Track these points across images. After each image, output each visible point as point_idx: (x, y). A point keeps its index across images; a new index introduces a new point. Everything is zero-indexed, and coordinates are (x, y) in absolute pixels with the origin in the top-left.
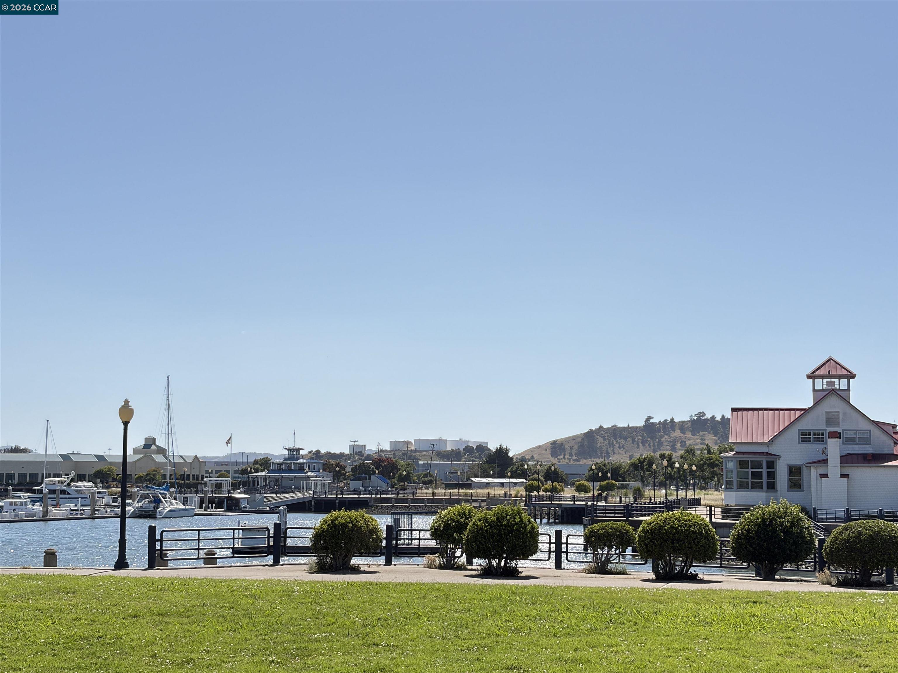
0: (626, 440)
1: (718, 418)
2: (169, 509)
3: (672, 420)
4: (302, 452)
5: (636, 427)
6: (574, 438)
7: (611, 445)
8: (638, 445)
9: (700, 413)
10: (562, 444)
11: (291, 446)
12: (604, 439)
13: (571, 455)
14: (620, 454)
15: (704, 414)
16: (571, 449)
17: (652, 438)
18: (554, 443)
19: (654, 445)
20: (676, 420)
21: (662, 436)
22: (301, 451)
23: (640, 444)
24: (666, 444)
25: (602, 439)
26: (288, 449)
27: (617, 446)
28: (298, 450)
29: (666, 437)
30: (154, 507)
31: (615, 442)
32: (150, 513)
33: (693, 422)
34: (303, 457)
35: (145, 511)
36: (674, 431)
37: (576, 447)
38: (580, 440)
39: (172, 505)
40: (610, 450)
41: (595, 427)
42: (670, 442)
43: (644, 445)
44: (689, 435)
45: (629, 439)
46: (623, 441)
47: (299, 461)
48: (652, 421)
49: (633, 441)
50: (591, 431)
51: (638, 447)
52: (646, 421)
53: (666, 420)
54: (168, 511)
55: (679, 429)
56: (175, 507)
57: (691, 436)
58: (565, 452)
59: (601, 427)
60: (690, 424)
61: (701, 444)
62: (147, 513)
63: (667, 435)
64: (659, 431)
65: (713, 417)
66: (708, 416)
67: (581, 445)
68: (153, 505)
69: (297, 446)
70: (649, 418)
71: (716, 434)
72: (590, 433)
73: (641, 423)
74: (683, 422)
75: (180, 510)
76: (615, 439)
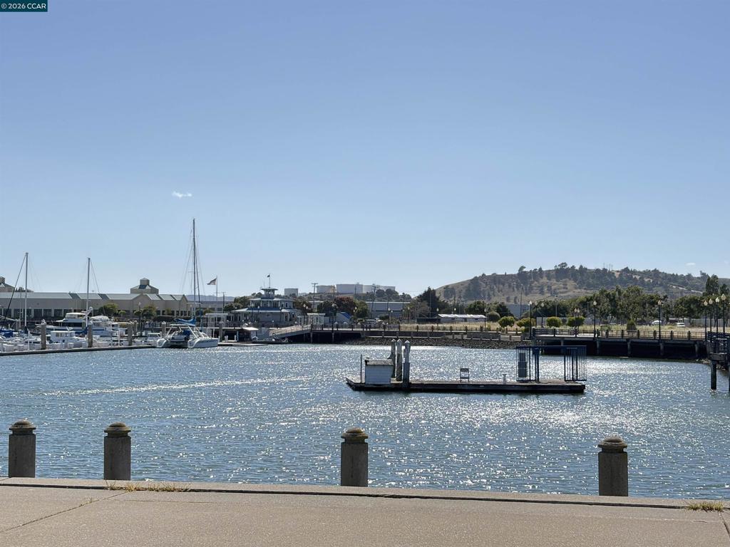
0: (504, 285)
1: (577, 268)
2: (198, 340)
3: (540, 269)
4: (276, 293)
5: (512, 275)
6: (462, 283)
7: (492, 289)
8: (513, 289)
9: (563, 263)
10: (453, 288)
11: (267, 287)
12: (487, 285)
13: (460, 297)
14: (498, 295)
15: (566, 264)
16: (460, 292)
17: (524, 284)
18: (446, 287)
19: (526, 289)
20: (544, 269)
21: (532, 282)
22: (276, 291)
23: (515, 289)
24: (535, 288)
25: (484, 285)
26: (264, 290)
27: (496, 290)
28: (273, 290)
29: (536, 282)
30: (185, 338)
31: (495, 287)
32: (181, 344)
33: (557, 271)
34: (278, 296)
35: (177, 342)
36: (542, 278)
37: (464, 291)
38: (467, 285)
39: (200, 336)
40: (491, 293)
41: (479, 275)
42: (539, 287)
43: (518, 289)
44: (554, 281)
45: (507, 285)
46: (501, 286)
47: (275, 299)
48: (524, 270)
49: (510, 286)
50: (476, 278)
51: (514, 291)
52: (519, 270)
53: (536, 270)
54: (199, 342)
55: (546, 276)
56: (203, 338)
57: (555, 282)
58: (455, 295)
59: (484, 275)
60: (554, 273)
61: (564, 288)
62: (178, 344)
63: (537, 281)
64: (530, 277)
65: (573, 267)
66: (569, 266)
67: (468, 290)
68: (184, 337)
69: (272, 287)
70: (523, 268)
71: (575, 280)
72: (475, 280)
73: (516, 272)
74: (550, 271)
75: (207, 341)
76: (495, 284)
